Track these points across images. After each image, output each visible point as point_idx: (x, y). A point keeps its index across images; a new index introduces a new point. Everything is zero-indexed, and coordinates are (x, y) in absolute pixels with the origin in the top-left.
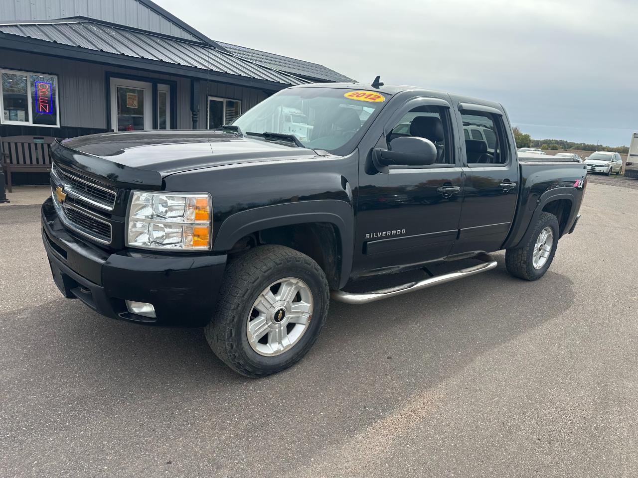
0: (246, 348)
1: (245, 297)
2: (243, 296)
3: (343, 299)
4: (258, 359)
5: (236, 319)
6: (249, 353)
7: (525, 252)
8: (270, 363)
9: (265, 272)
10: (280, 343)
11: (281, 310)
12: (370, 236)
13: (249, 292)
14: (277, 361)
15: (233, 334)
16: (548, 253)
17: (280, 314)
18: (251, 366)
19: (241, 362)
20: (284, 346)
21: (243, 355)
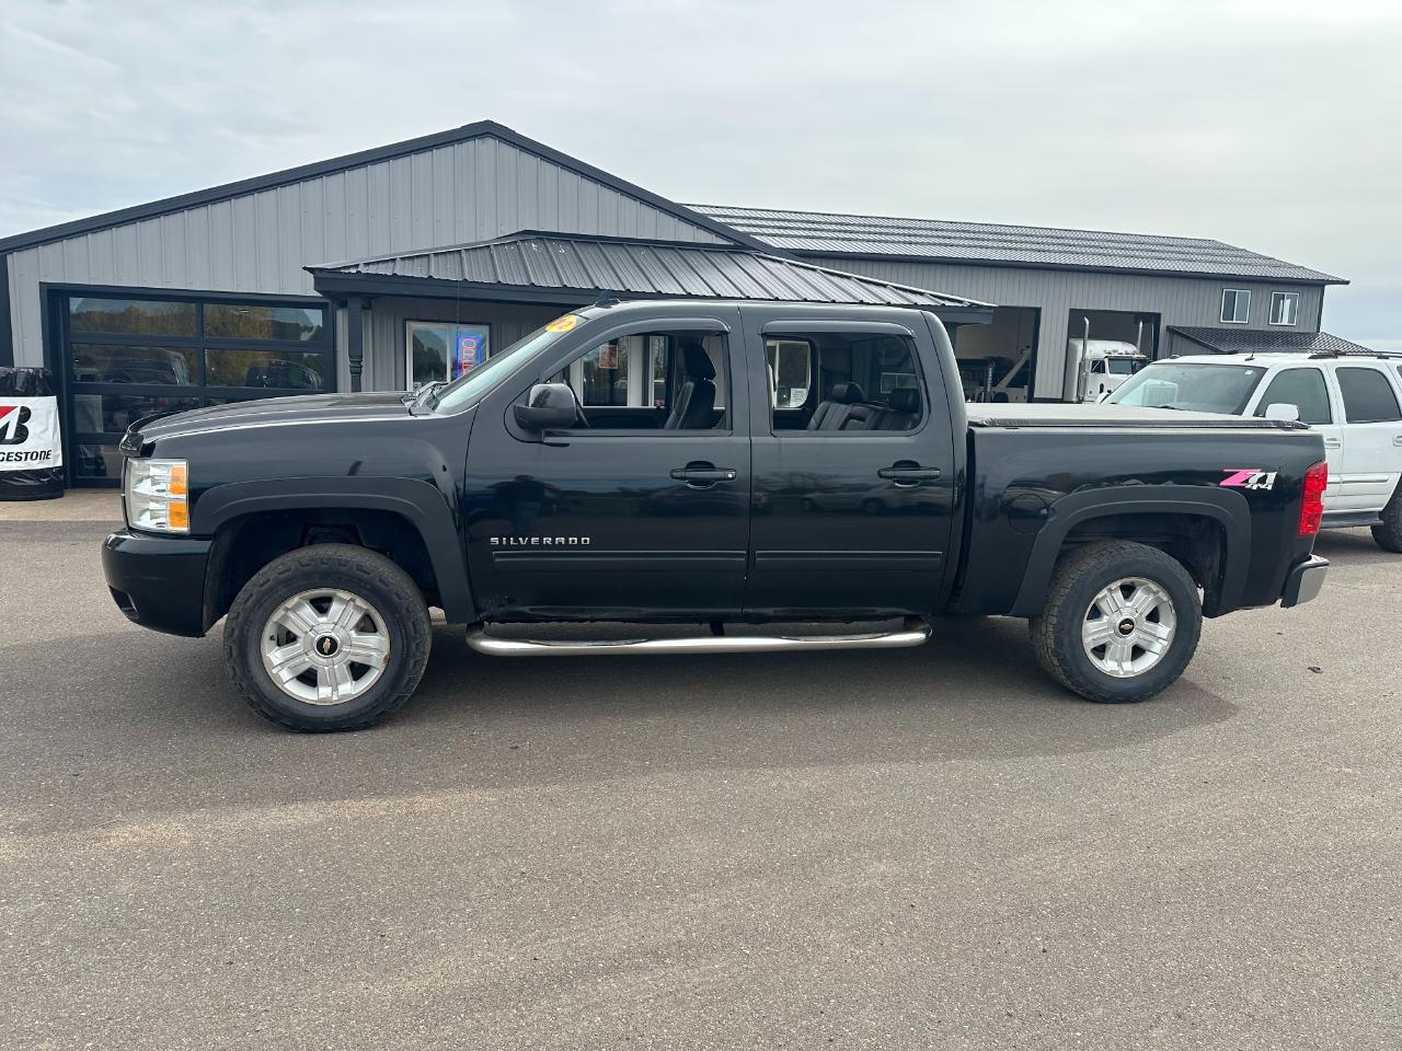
0: (260, 679)
1: (249, 603)
2: (245, 602)
3: (483, 647)
4: (283, 701)
5: (236, 633)
6: (266, 689)
7: (1051, 629)
8: (309, 712)
9: (279, 574)
10: (335, 689)
11: (331, 638)
12: (501, 541)
13: (254, 597)
14: (320, 713)
15: (235, 654)
16: (1166, 643)
17: (327, 644)
18: (270, 708)
19: (253, 698)
20: (340, 694)
21: (254, 687)
